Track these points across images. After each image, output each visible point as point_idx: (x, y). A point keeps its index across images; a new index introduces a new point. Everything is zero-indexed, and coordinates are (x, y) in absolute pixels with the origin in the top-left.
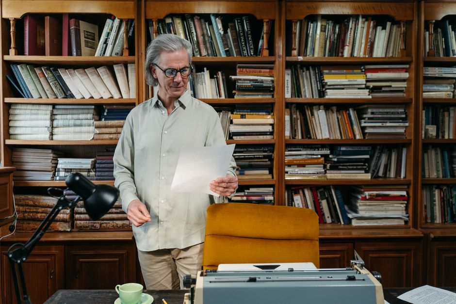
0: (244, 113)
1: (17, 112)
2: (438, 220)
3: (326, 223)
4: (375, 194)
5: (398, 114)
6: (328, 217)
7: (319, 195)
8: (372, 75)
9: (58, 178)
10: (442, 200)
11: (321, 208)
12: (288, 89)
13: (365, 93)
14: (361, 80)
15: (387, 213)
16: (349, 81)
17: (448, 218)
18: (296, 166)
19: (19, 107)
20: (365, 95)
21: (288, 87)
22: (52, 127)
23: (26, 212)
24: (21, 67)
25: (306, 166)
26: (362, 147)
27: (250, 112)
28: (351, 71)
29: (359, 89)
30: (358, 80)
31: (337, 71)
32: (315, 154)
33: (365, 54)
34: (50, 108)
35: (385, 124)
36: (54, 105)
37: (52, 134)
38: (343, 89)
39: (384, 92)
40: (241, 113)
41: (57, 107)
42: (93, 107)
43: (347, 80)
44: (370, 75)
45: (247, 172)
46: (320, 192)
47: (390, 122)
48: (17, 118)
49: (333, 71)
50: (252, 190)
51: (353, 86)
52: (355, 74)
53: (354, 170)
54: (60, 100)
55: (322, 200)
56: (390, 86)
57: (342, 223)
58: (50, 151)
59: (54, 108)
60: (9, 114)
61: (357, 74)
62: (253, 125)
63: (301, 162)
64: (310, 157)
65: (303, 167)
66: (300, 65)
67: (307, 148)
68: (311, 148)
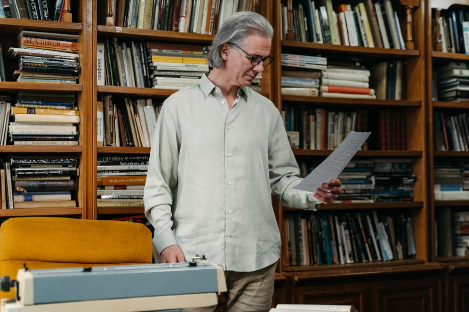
0: (32, 106)
2: (305, 261)
10: (310, 233)
12: (100, 73)
14: (202, 65)
16: (186, 66)
17: (317, 258)
18: (113, 188)
21: (100, 70)
25: (128, 187)
27: (42, 104)
28: (189, 52)
30: (199, 65)
31: (170, 52)
33: (207, 30)
38: (179, 77)
40: (28, 106)
43: (184, 64)
45: (36, 198)
49: (164, 51)
51: (192, 74)
52: (194, 57)
61: (198, 57)
62: (46, 124)
63: (119, 181)
64: (133, 174)
65: (123, 189)
66: (118, 39)
67: (129, 161)
68: (134, 161)
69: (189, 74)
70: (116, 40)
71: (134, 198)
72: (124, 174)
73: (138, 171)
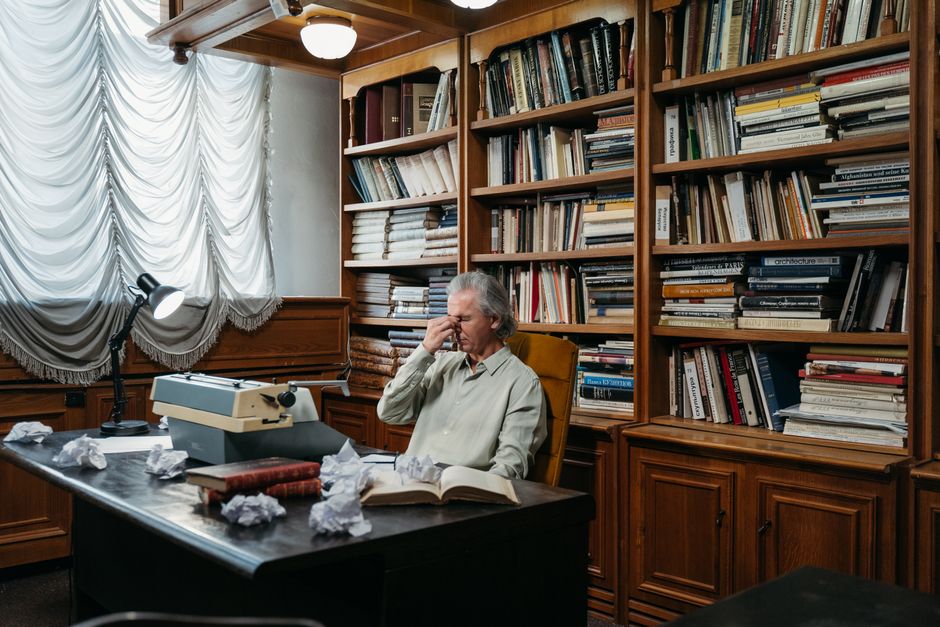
1: (359, 223)
3: (746, 425)
4: (824, 367)
5: (900, 174)
6: (750, 413)
7: (731, 363)
8: (831, 91)
9: (394, 315)
11: (736, 390)
12: (672, 146)
13: (819, 135)
14: (808, 104)
15: (862, 415)
16: (783, 111)
18: (688, 301)
19: (362, 216)
20: (816, 137)
21: (672, 142)
22: (388, 242)
23: (358, 359)
24: (362, 162)
25: (706, 300)
26: (816, 258)
27: (616, 198)
28: (795, 88)
29: (807, 125)
30: (803, 106)
31: (766, 94)
32: (715, 275)
33: (817, 44)
34: (387, 214)
35: (859, 203)
36: (392, 210)
37: (387, 252)
38: (773, 131)
39: (872, 124)
40: (598, 202)
41: (396, 212)
42: (428, 209)
43: (779, 110)
44: (829, 92)
45: (609, 312)
46: (734, 358)
47: (872, 196)
48: (359, 231)
49: (757, 95)
50: (610, 344)
51: (796, 122)
52: (802, 93)
53: (791, 310)
54: (396, 202)
55: (738, 374)
56: (882, 109)
57: (771, 428)
58: (387, 276)
59: (391, 214)
60: (352, 227)
61: (808, 92)
62: (617, 221)
63: (692, 291)
64: (707, 281)
65: (700, 302)
66: (699, 93)
67: (702, 264)
68: (709, 264)
69: (791, 123)
70: (696, 96)
71: (705, 316)
72: (697, 281)
73: (711, 277)
